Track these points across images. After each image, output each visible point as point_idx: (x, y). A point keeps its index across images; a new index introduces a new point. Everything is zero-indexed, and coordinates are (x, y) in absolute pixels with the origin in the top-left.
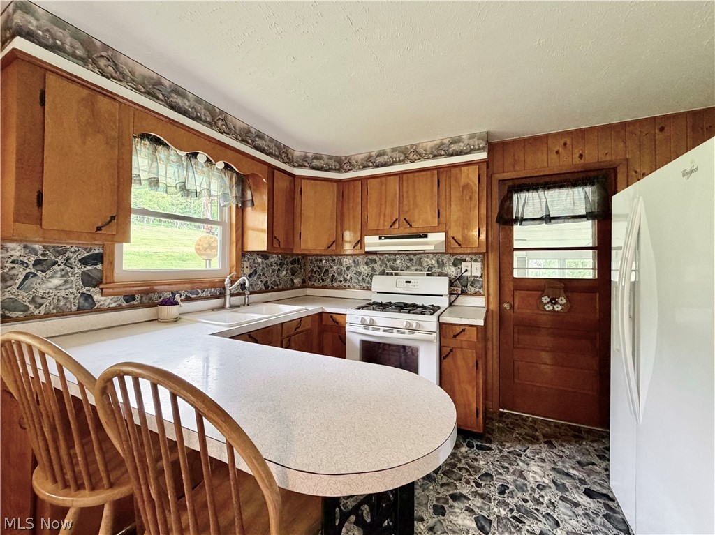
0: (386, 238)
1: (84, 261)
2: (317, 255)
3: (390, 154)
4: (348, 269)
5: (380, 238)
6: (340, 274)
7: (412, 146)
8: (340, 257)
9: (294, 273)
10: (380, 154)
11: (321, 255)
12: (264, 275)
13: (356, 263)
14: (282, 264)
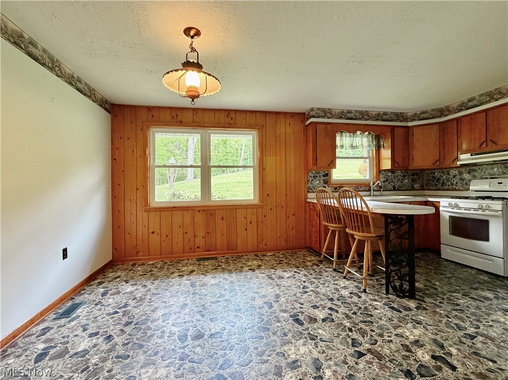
0: (476, 155)
1: (323, 176)
2: (432, 169)
3: (478, 99)
4: (454, 177)
5: (471, 155)
6: (448, 181)
7: (496, 89)
8: (448, 170)
9: (413, 181)
10: (470, 100)
11: (434, 169)
12: (392, 182)
13: (461, 173)
14: (404, 176)
